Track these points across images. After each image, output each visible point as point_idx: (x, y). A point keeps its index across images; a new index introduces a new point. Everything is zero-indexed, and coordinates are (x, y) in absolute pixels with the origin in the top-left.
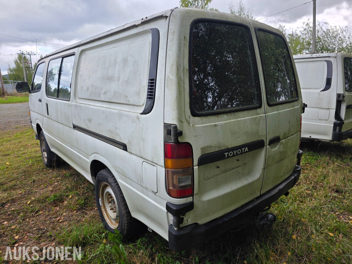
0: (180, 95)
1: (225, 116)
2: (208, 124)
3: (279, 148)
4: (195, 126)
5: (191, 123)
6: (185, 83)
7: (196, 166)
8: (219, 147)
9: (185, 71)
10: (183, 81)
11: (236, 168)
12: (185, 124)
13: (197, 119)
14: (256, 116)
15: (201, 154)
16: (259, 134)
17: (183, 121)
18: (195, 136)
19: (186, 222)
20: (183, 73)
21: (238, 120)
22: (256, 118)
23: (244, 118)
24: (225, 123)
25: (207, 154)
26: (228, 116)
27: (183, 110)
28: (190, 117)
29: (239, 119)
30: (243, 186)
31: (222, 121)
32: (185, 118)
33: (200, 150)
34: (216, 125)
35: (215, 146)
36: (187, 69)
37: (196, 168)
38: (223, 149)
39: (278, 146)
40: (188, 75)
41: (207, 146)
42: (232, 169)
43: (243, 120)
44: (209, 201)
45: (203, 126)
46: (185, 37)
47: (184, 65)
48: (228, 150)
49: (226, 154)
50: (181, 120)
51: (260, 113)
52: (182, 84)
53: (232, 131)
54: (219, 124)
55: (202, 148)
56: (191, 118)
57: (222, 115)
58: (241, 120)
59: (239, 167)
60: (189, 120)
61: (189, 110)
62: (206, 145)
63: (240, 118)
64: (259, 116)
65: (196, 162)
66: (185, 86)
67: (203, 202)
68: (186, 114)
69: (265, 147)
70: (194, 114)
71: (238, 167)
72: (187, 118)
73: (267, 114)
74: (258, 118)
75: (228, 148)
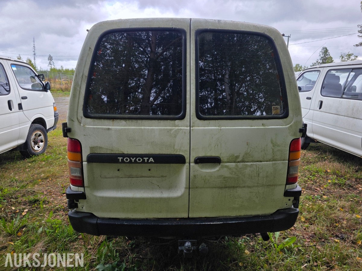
0: (74, 97)
1: (123, 122)
2: (100, 127)
3: (218, 170)
4: (86, 126)
5: (82, 122)
6: (82, 87)
7: (85, 162)
8: (111, 150)
9: (84, 77)
10: (80, 86)
11: (148, 177)
12: (76, 123)
13: (89, 120)
14: (171, 128)
15: (90, 152)
16: (174, 147)
17: (73, 120)
18: (84, 135)
19: (81, 208)
20: (81, 79)
21: (141, 129)
22: (171, 130)
23: (151, 128)
24: (122, 128)
25: (96, 153)
26: (127, 123)
27: (76, 110)
28: (82, 117)
29: (143, 128)
30: (151, 198)
31: (118, 126)
32: (76, 118)
33: (89, 149)
34: (109, 129)
35: (107, 148)
36: (86, 76)
37: (85, 163)
38: (117, 153)
39: (217, 169)
40: (86, 81)
41: (97, 147)
42: (141, 177)
43: (148, 129)
44: (103, 198)
45: (94, 128)
46: (90, 48)
47: (84, 73)
48: (123, 155)
49: (120, 158)
50: (72, 119)
51: (180, 125)
52: (78, 88)
53: (129, 138)
54: (113, 128)
55: (91, 147)
56: (83, 119)
57: (119, 120)
58: (144, 129)
59: (153, 177)
60: (81, 120)
61: (82, 112)
62: (95, 145)
63: (144, 126)
64: (177, 128)
65: (85, 158)
66: (81, 90)
67: (96, 196)
68: (79, 114)
69: (187, 164)
70: (86, 116)
71: (151, 177)
72: (79, 118)
73: (193, 128)
74: (174, 130)
75: (124, 154)
